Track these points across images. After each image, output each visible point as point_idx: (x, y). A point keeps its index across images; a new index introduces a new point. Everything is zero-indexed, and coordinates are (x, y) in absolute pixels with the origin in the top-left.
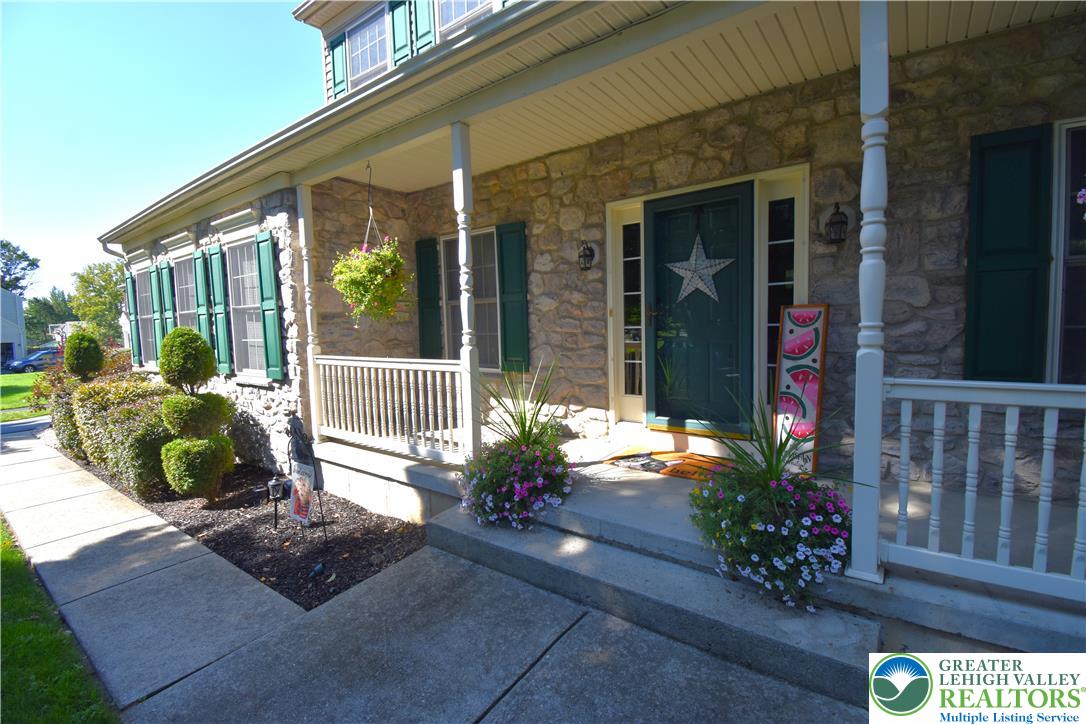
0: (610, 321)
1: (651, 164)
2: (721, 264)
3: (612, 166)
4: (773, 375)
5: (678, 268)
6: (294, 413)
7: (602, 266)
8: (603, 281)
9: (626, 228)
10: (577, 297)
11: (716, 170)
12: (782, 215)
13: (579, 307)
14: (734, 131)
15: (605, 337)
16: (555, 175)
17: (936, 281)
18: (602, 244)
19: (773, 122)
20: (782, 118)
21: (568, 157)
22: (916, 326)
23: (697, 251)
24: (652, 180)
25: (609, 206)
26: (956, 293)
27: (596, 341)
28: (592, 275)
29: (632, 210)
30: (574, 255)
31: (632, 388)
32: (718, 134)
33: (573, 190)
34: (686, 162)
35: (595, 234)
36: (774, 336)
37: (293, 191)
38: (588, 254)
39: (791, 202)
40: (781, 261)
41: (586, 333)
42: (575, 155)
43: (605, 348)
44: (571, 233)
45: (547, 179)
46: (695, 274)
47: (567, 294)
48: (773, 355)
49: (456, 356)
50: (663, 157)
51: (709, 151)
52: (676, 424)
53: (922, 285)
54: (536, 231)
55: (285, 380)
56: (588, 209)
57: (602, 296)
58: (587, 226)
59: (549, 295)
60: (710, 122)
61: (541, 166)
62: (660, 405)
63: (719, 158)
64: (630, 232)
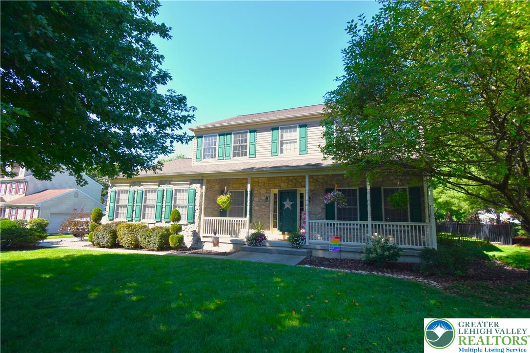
0: (271, 212)
1: (280, 183)
2: (292, 203)
3: (272, 182)
4: (300, 223)
5: (284, 203)
6: (195, 231)
7: (269, 201)
8: (270, 204)
9: (274, 194)
10: (264, 207)
11: (291, 186)
12: (302, 196)
13: (264, 209)
14: (294, 181)
15: (269, 215)
16: (260, 181)
17: (322, 209)
18: (270, 197)
19: (300, 180)
20: (301, 180)
21: (263, 179)
22: (320, 215)
23: (288, 200)
24: (280, 186)
25: (272, 190)
26: (324, 210)
27: (268, 216)
28: (267, 203)
29: (276, 191)
30: (264, 198)
31: (275, 226)
32: (292, 180)
33: (264, 185)
34: (286, 184)
35: (268, 195)
36: (301, 216)
37: (202, 180)
38: (267, 198)
39: (303, 194)
40: (302, 204)
41: (265, 215)
42: (265, 179)
43: (269, 218)
44: (263, 194)
45: (258, 182)
46: (288, 204)
47: (261, 206)
48: (300, 220)
49: (246, 217)
50: (282, 182)
51: (290, 183)
52: (283, 233)
53: (320, 209)
54: (255, 192)
55: (194, 223)
56: (267, 189)
57: (269, 207)
58: (267, 193)
59: (258, 206)
60: (290, 178)
61: (257, 179)
62: (280, 229)
63: (291, 185)
64: (275, 195)
